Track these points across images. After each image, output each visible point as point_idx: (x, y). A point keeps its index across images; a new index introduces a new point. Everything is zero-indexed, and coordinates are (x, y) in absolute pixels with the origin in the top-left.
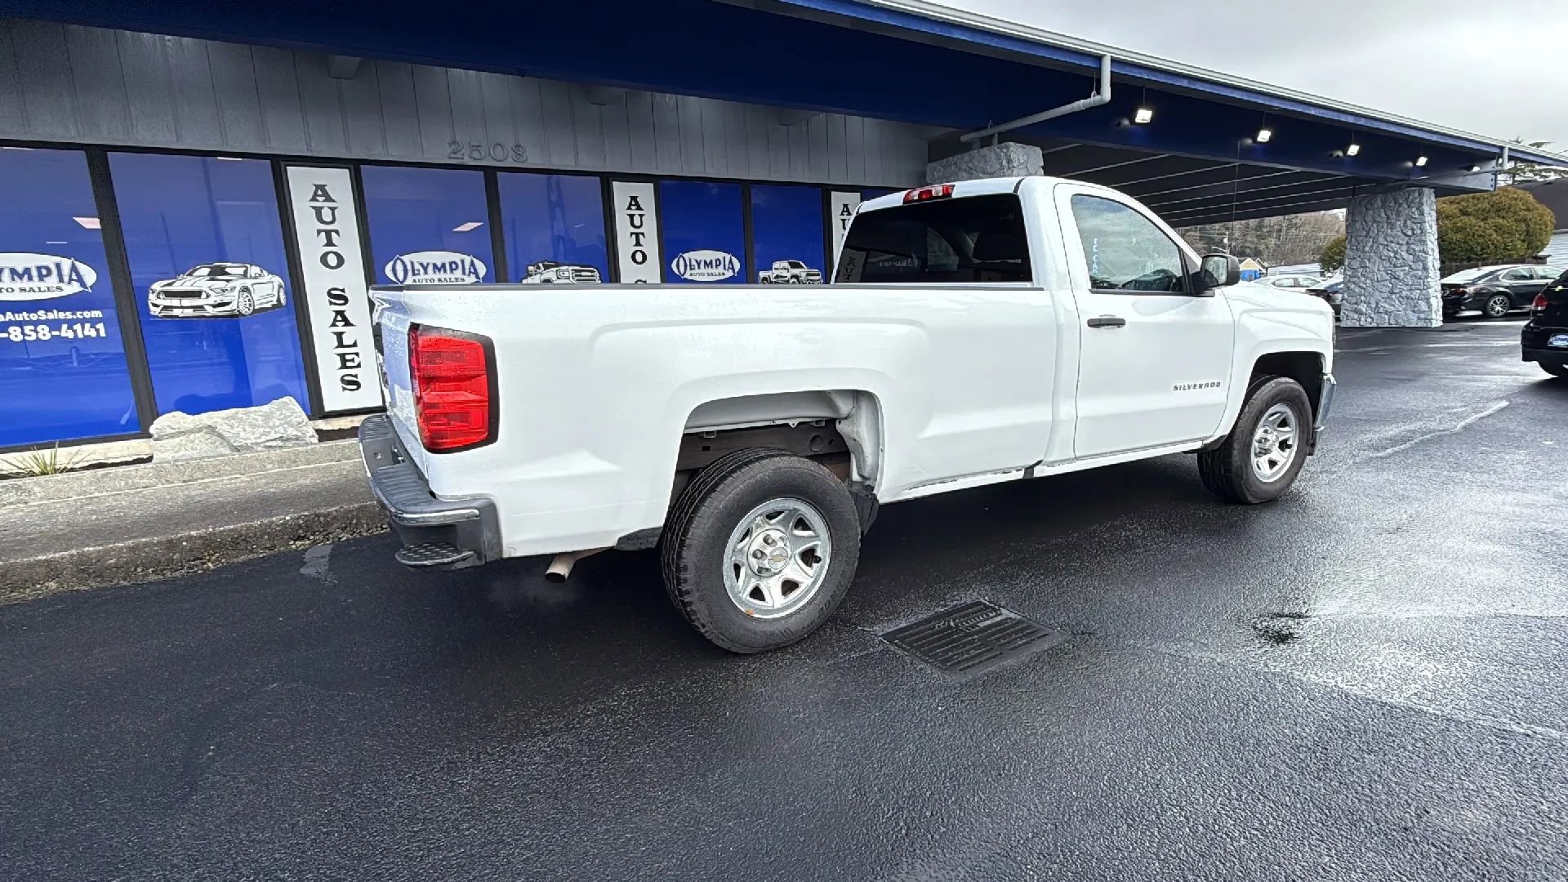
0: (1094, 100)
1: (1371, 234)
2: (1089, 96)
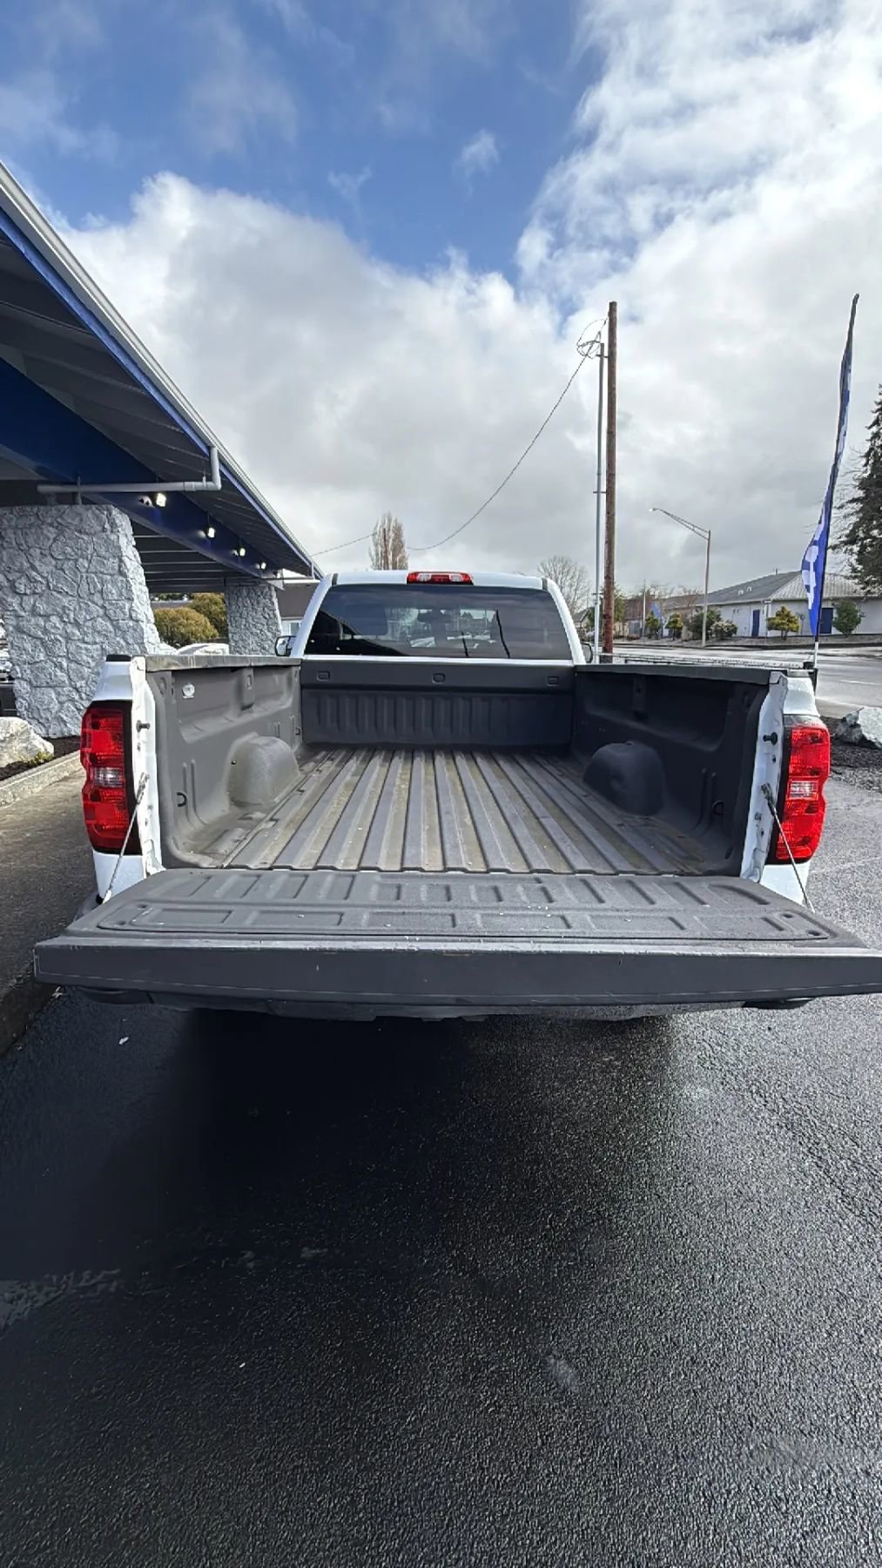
0: (203, 485)
1: (243, 615)
2: (201, 481)
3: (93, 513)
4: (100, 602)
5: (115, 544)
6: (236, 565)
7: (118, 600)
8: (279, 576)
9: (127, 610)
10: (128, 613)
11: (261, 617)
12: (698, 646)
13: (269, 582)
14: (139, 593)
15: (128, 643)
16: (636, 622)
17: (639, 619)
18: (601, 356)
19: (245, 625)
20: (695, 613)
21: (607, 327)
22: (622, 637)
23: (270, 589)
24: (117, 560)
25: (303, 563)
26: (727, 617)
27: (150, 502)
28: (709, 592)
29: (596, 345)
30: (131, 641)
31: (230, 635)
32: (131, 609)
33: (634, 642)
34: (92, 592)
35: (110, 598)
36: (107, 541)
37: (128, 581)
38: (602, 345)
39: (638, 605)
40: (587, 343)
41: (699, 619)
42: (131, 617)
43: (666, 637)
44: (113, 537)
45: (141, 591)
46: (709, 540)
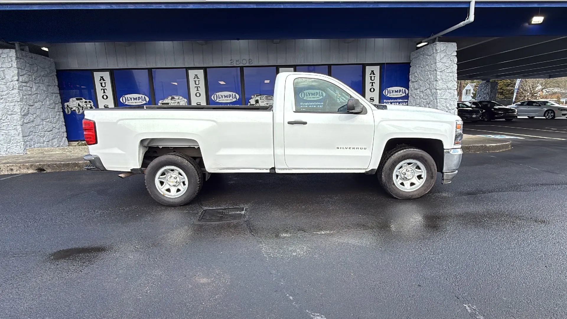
0: (466, 22)
2: (464, 21)
5: (435, 58)
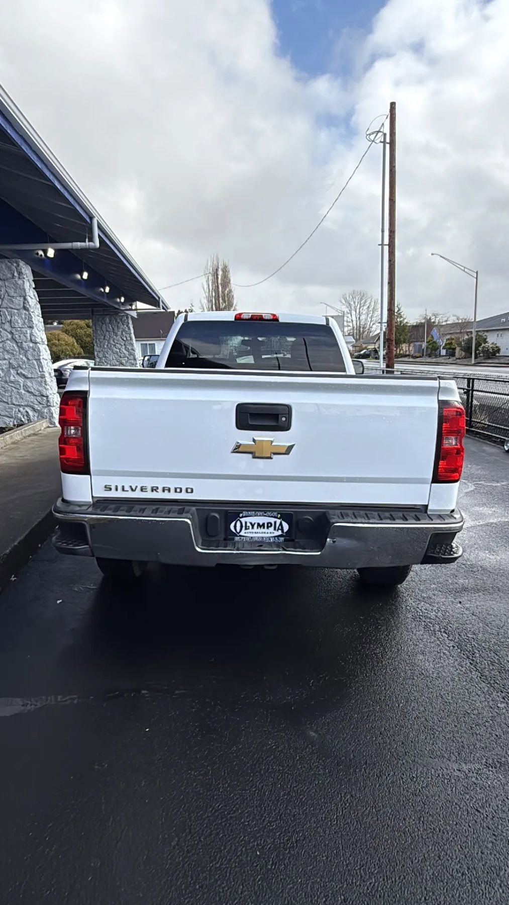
1: (106, 338)
2: (85, 242)
3: (6, 264)
4: (9, 329)
5: (21, 287)
6: (102, 299)
7: (22, 328)
8: (134, 307)
9: (28, 335)
10: (29, 337)
11: (120, 339)
12: (469, 364)
13: (127, 312)
14: (37, 323)
15: (28, 359)
16: (419, 343)
17: (422, 342)
18: (384, 142)
19: (107, 345)
20: (466, 337)
21: (388, 120)
22: (408, 356)
23: (127, 318)
24: (22, 298)
25: (154, 297)
26: (492, 340)
27: (43, 254)
28: (477, 320)
29: (380, 134)
30: (30, 358)
31: (96, 353)
32: (31, 334)
33: (418, 360)
34: (4, 322)
35: (17, 326)
36: (16, 284)
37: (30, 314)
38: (385, 135)
39: (421, 330)
40: (373, 133)
41: (470, 341)
42: (31, 340)
43: (443, 356)
44: (20, 282)
45: (39, 321)
46: (477, 278)
